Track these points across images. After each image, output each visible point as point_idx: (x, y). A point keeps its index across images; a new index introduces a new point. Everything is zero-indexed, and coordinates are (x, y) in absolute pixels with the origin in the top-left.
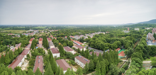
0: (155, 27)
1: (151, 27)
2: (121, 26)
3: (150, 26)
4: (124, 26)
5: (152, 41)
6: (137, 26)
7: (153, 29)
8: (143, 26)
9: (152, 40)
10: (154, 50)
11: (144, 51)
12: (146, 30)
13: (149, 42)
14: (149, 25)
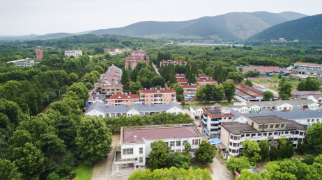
0: (141, 46)
1: (127, 46)
2: (18, 42)
3: (127, 44)
4: (28, 42)
5: (108, 97)
6: (78, 42)
7: (133, 54)
8: (103, 44)
9: (108, 93)
10: (91, 140)
11: (47, 146)
12: (108, 57)
13: (94, 102)
14: (123, 40)
